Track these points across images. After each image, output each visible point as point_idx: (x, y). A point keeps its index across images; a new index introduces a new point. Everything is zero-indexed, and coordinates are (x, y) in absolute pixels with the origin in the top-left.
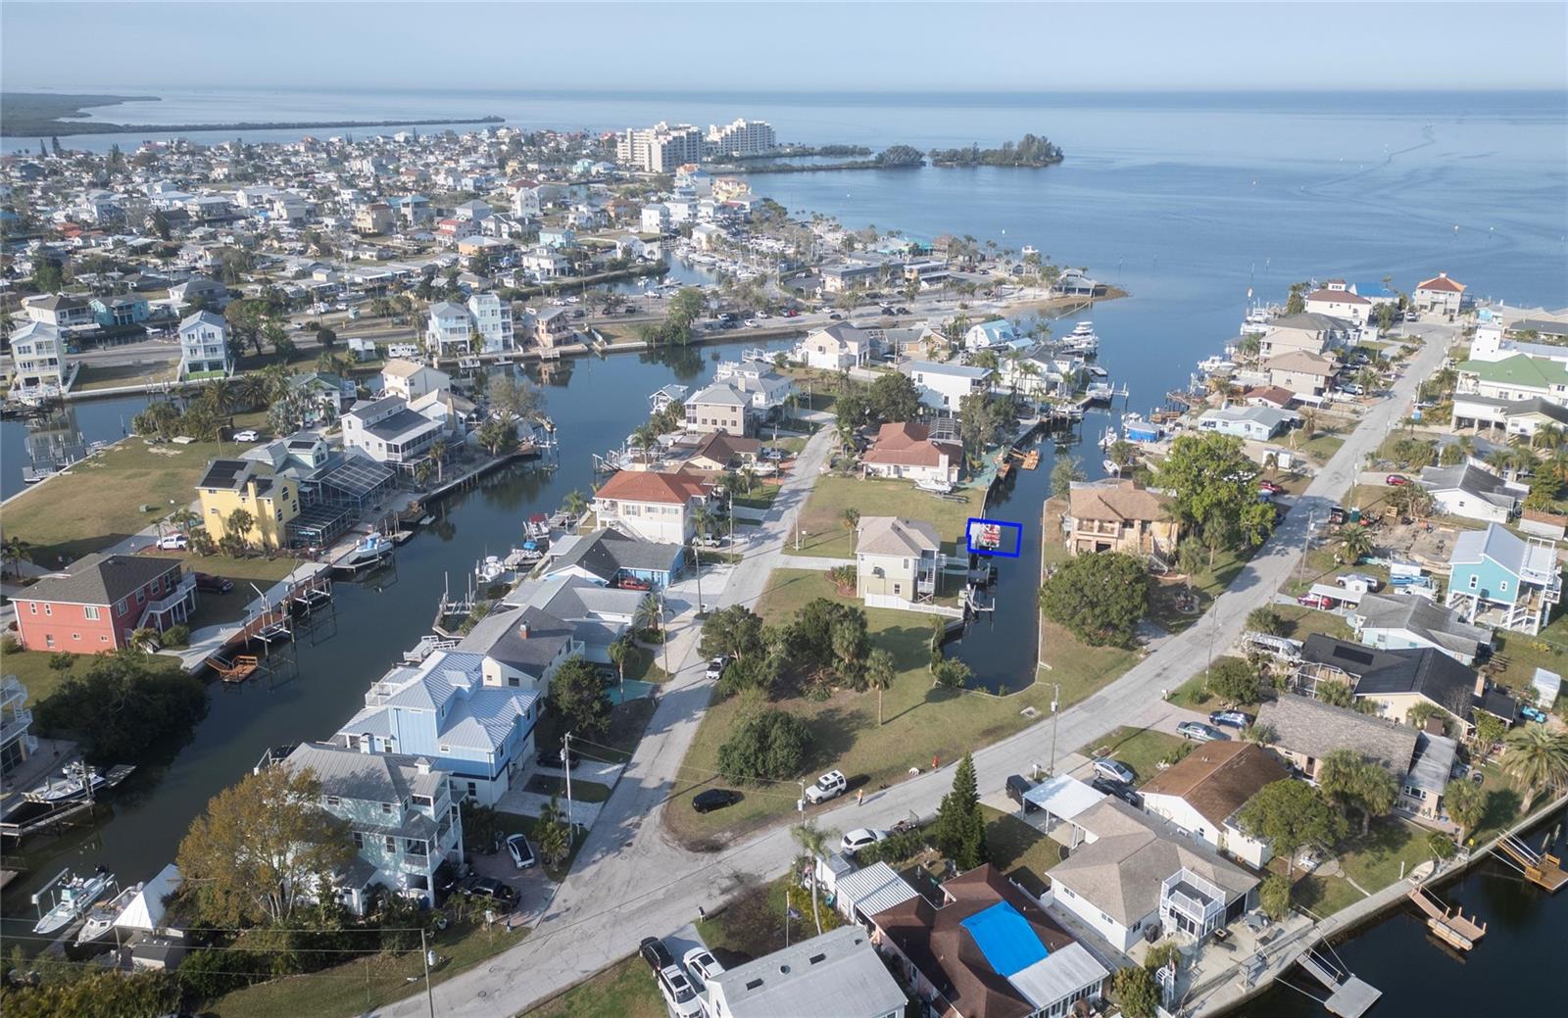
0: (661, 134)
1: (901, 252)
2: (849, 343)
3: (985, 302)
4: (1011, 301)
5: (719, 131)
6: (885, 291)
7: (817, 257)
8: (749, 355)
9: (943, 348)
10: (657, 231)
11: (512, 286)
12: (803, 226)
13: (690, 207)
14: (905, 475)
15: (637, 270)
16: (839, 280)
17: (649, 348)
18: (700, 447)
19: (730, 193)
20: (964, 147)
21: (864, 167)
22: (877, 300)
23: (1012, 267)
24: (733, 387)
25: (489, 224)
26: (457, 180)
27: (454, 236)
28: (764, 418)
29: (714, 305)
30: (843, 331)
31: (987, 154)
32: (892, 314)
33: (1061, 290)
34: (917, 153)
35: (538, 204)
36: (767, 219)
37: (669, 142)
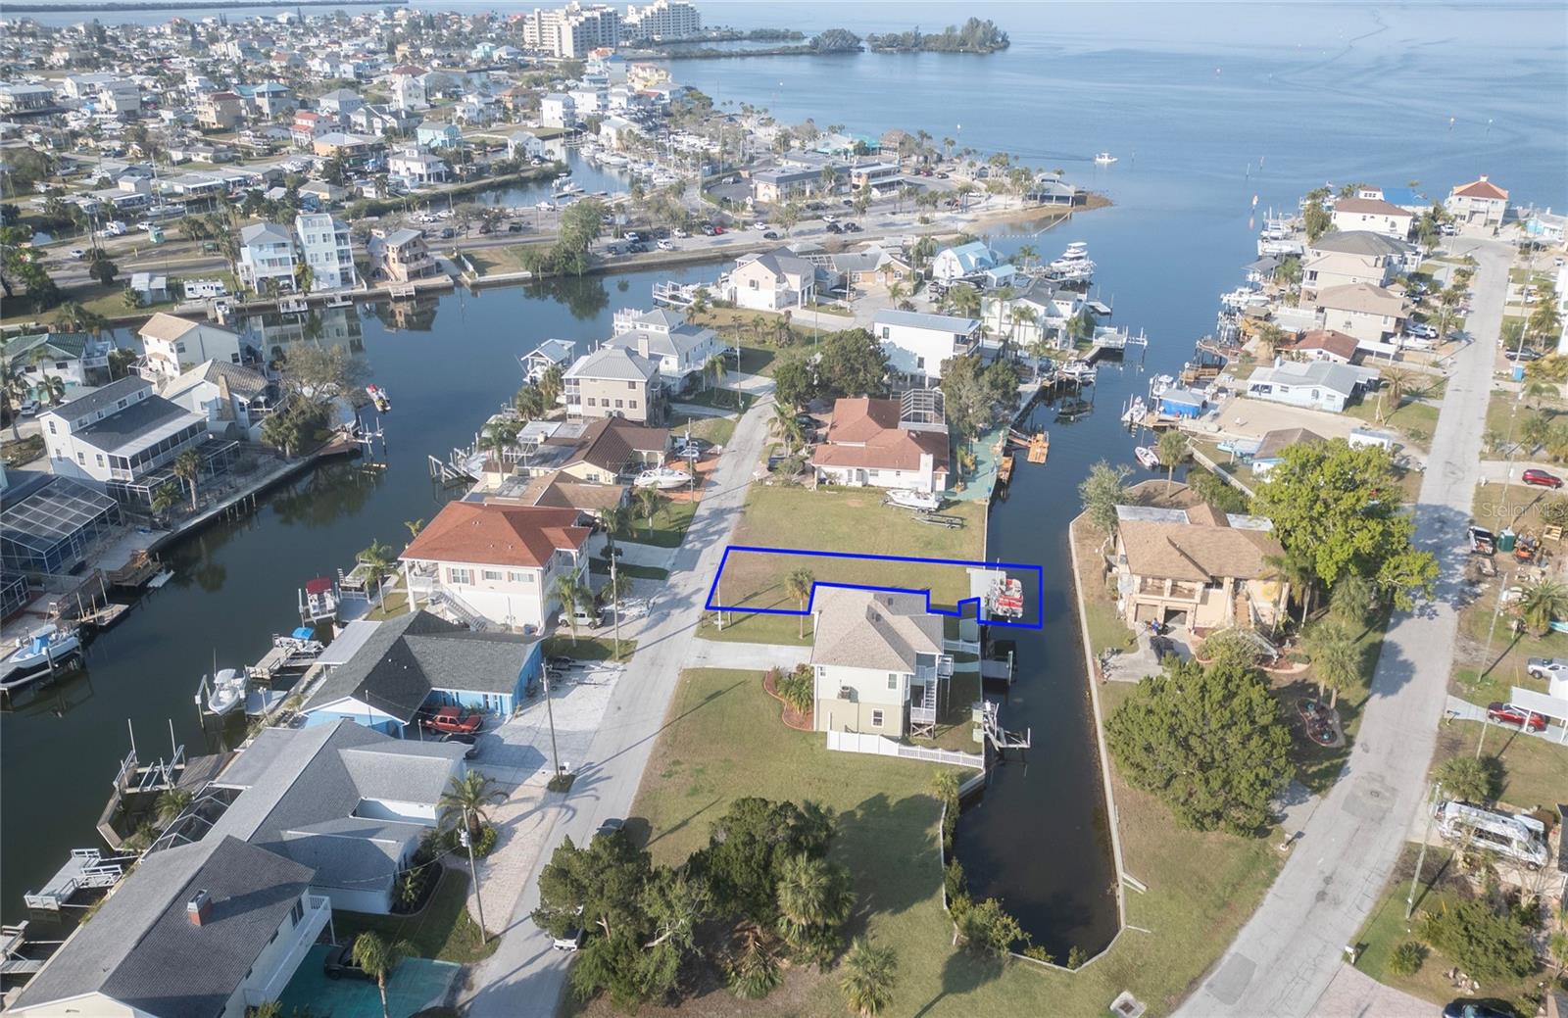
0: (573, 14)
1: (846, 152)
2: (789, 277)
3: (948, 214)
4: (978, 212)
5: (638, 12)
6: (829, 201)
7: (747, 158)
8: (661, 290)
9: (906, 278)
10: (560, 125)
11: (373, 195)
12: (731, 119)
13: (599, 97)
14: (872, 481)
15: (531, 174)
16: (773, 188)
17: (534, 279)
18: (582, 444)
19: (648, 81)
20: (906, 30)
21: (797, 53)
22: (819, 213)
23: (975, 169)
24: (631, 353)
25: (359, 119)
26: (335, 66)
27: (312, 133)
28: (677, 389)
29: (620, 220)
30: (780, 260)
31: (929, 39)
32: (838, 231)
33: (1035, 198)
34: (855, 37)
35: (423, 94)
36: (690, 112)
37: (581, 24)
